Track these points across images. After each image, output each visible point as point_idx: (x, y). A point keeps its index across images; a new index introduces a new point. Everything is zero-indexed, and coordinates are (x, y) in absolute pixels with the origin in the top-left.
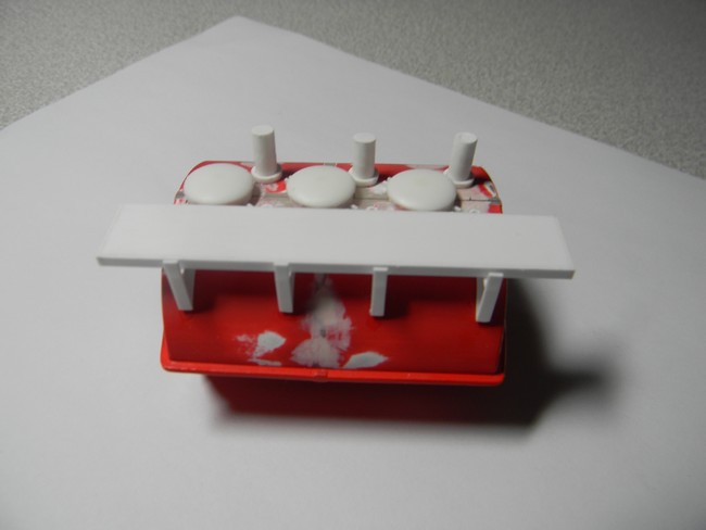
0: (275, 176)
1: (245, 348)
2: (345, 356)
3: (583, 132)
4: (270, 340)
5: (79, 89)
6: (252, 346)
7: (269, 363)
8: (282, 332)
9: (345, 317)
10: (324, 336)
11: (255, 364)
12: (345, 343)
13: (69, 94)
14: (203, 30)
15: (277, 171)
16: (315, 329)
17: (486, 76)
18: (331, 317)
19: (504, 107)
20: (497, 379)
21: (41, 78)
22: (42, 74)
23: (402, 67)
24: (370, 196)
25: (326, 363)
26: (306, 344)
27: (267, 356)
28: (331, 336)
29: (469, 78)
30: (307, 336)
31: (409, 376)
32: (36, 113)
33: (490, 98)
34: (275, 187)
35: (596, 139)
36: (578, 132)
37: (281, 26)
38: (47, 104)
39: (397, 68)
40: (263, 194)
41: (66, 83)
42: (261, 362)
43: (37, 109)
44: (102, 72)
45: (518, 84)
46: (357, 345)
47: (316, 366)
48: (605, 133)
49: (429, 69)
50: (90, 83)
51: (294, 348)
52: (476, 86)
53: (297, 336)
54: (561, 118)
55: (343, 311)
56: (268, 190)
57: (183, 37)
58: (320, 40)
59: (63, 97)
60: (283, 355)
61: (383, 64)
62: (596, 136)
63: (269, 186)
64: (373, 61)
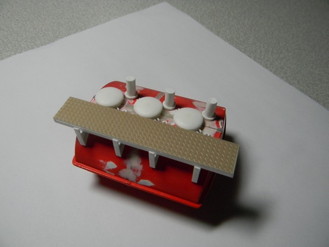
0: (133, 97)
1: (102, 165)
2: (138, 179)
3: (306, 92)
4: (111, 165)
5: (89, 28)
6: (105, 165)
7: (110, 173)
8: (116, 163)
9: (141, 164)
10: (131, 169)
11: (105, 172)
12: (139, 174)
13: (84, 29)
14: (148, 7)
15: (135, 95)
16: (128, 166)
17: (270, 52)
18: (135, 163)
19: (271, 71)
20: (198, 206)
21: (76, 20)
22: (77, 18)
23: (231, 41)
24: (168, 115)
25: (131, 180)
26: (124, 170)
27: (109, 170)
28: (134, 170)
29: (261, 52)
30: (125, 167)
31: (162, 194)
32: (70, 36)
33: (266, 65)
34: (133, 101)
35: (311, 97)
36: (303, 91)
37: (182, 10)
38: (75, 33)
39: (228, 41)
40: (126, 104)
41: (85, 24)
42: (107, 171)
43: (70, 34)
44: (100, 21)
45: (284, 59)
46: (143, 176)
47: (127, 179)
48: (317, 95)
49: (243, 44)
50: (94, 26)
51: (120, 170)
52: (262, 57)
53: (121, 166)
54: (298, 82)
55: (140, 162)
56: (129, 102)
57: (139, 10)
58: (198, 20)
59: (82, 30)
60: (115, 172)
61: (222, 38)
62: (312, 95)
63: (130, 101)
64: (218, 35)
